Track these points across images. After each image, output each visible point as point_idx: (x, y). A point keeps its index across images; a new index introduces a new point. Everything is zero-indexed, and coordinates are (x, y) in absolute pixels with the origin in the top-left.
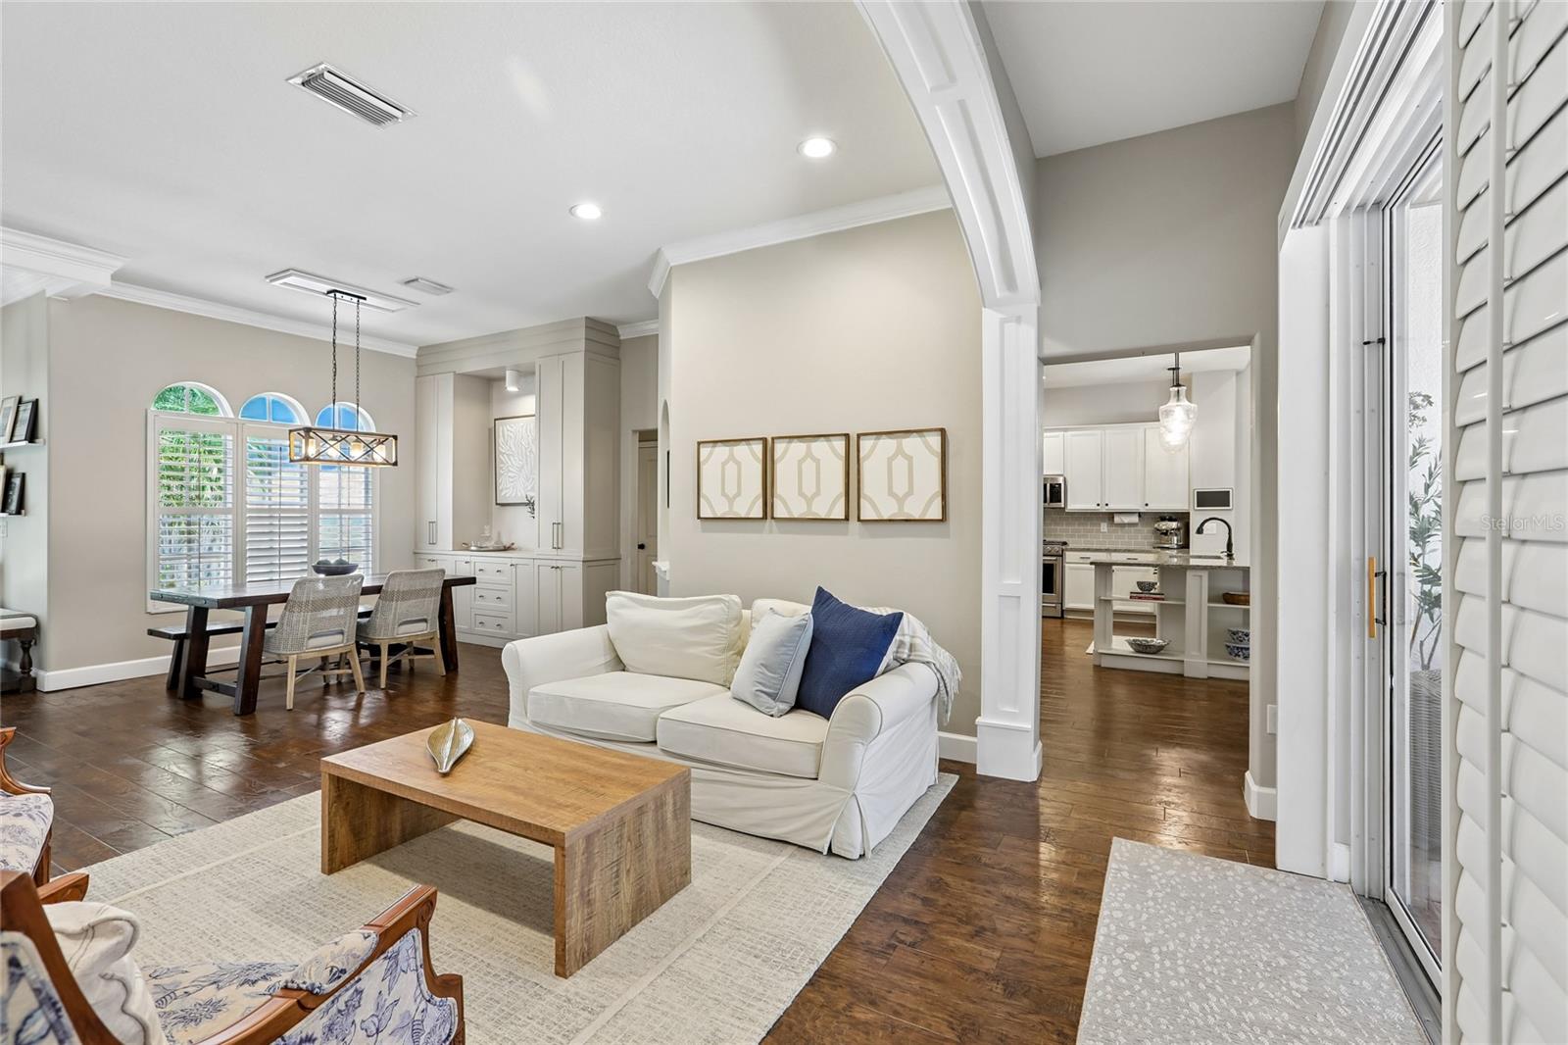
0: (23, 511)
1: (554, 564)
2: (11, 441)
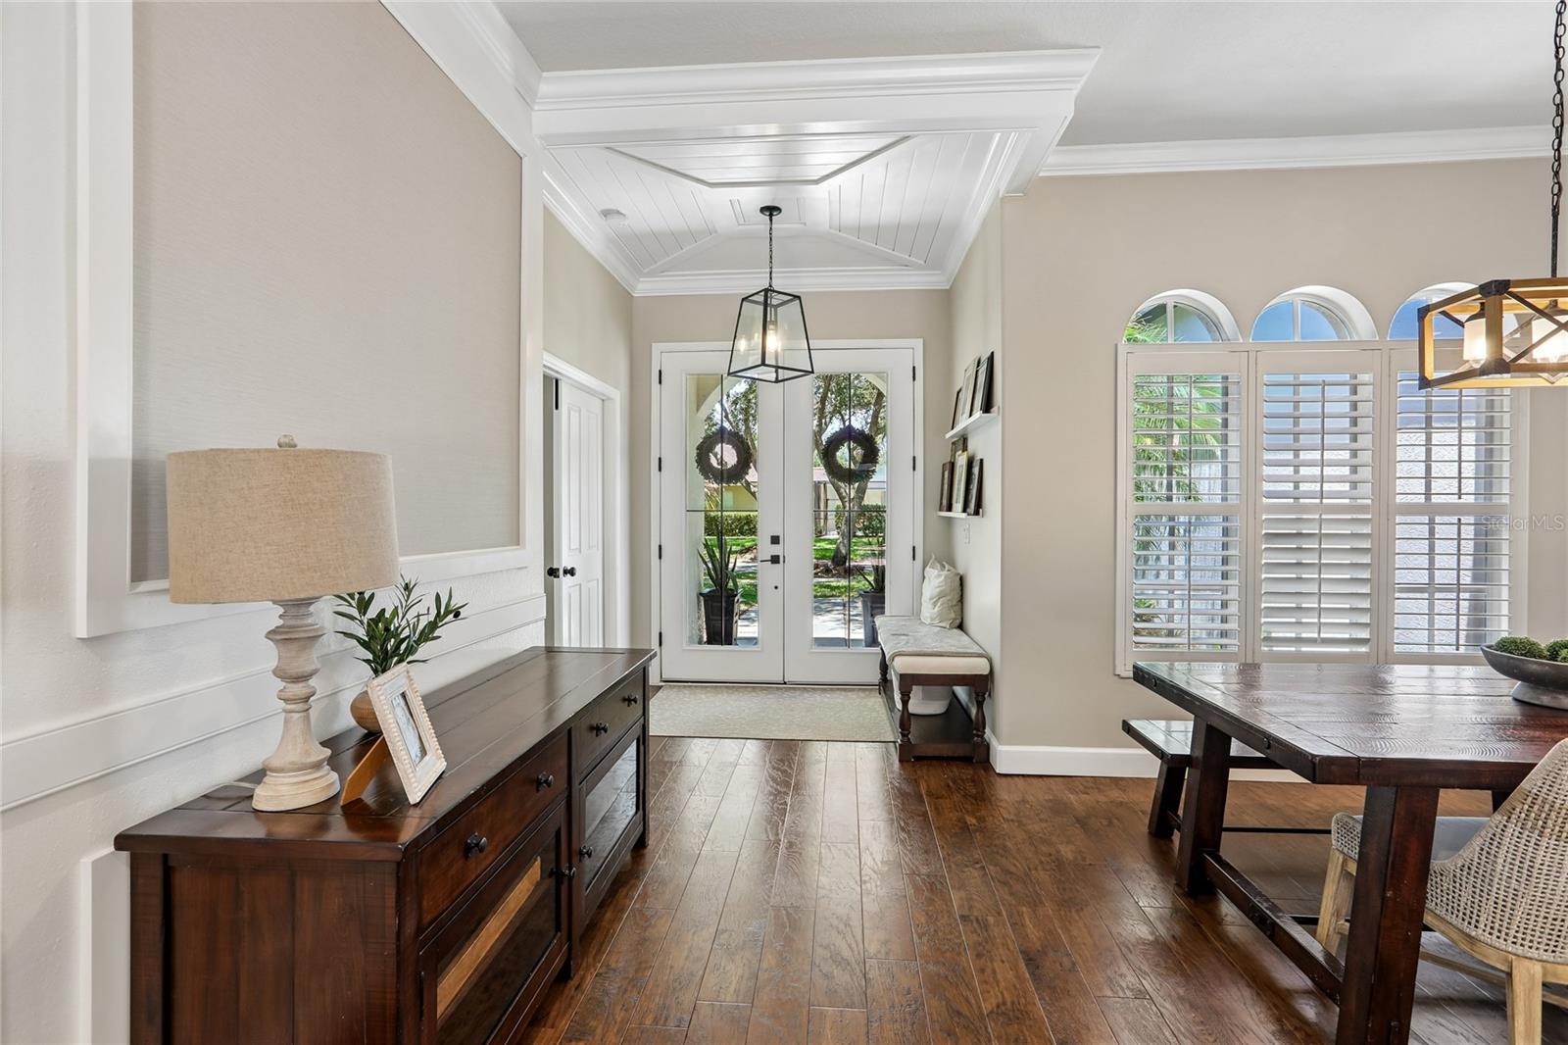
0: (980, 512)
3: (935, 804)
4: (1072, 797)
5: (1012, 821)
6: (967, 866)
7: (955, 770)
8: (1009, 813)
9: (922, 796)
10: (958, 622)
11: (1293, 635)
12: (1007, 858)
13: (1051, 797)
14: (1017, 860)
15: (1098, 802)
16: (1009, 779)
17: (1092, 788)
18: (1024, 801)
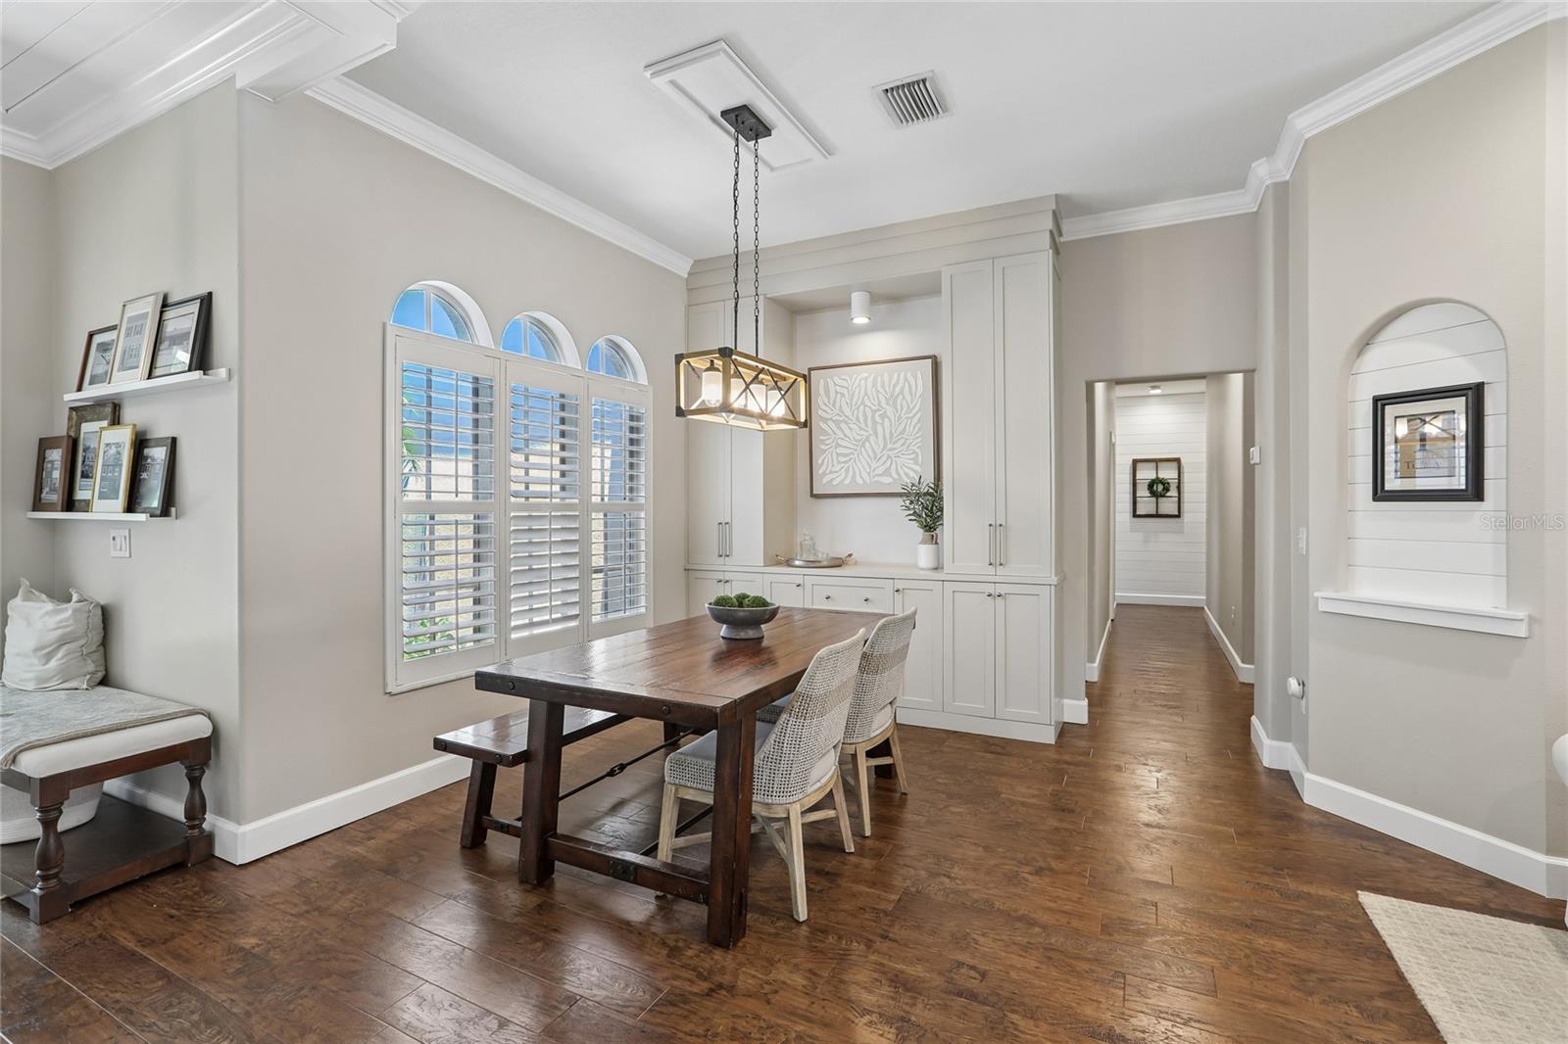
0: (173, 510)
1: (990, 589)
2: (150, 377)
3: (169, 952)
4: (360, 850)
5: (307, 912)
6: (289, 1002)
7: (164, 890)
8: (296, 905)
9: (133, 953)
10: (100, 675)
11: (527, 621)
12: (336, 959)
13: (334, 862)
14: (352, 954)
15: (391, 841)
16: (261, 864)
17: (373, 830)
18: (303, 882)
